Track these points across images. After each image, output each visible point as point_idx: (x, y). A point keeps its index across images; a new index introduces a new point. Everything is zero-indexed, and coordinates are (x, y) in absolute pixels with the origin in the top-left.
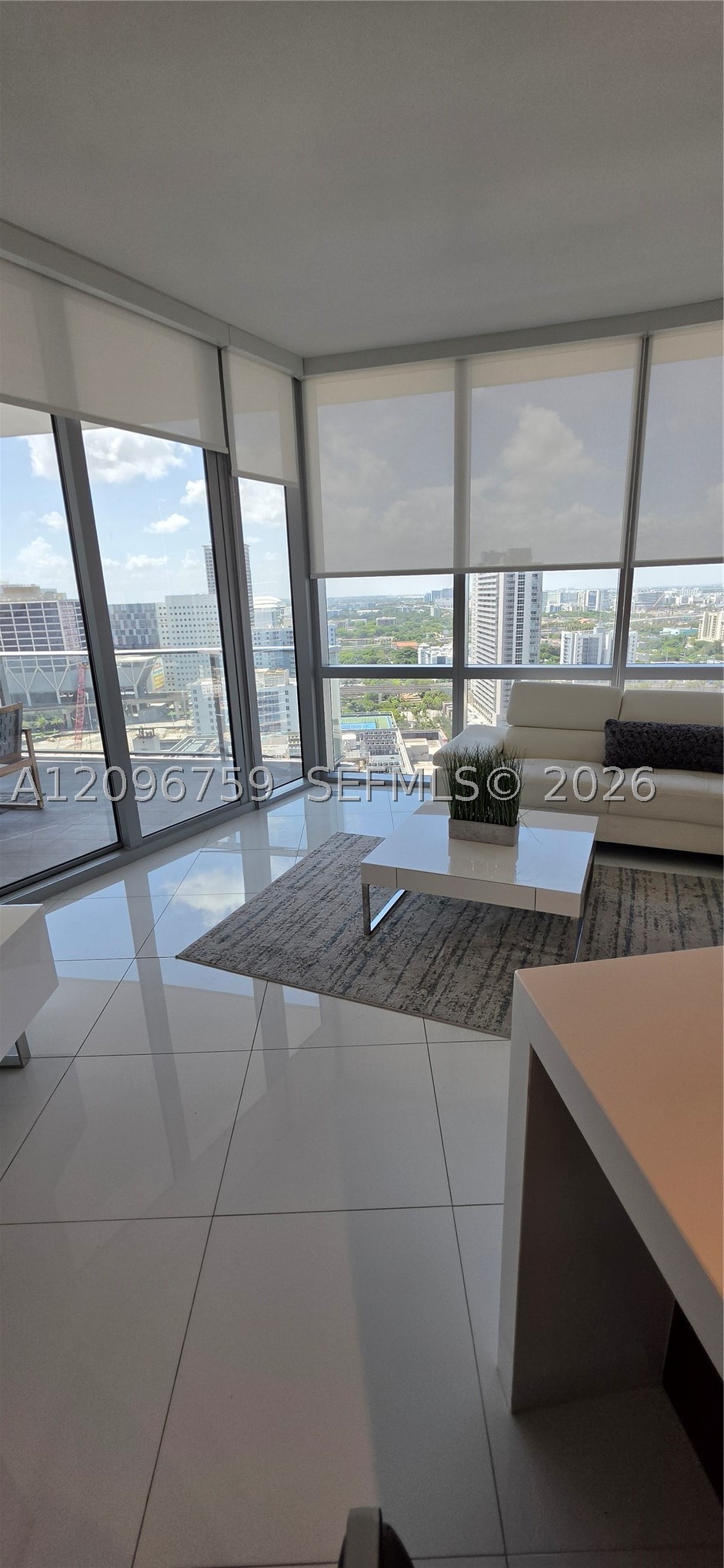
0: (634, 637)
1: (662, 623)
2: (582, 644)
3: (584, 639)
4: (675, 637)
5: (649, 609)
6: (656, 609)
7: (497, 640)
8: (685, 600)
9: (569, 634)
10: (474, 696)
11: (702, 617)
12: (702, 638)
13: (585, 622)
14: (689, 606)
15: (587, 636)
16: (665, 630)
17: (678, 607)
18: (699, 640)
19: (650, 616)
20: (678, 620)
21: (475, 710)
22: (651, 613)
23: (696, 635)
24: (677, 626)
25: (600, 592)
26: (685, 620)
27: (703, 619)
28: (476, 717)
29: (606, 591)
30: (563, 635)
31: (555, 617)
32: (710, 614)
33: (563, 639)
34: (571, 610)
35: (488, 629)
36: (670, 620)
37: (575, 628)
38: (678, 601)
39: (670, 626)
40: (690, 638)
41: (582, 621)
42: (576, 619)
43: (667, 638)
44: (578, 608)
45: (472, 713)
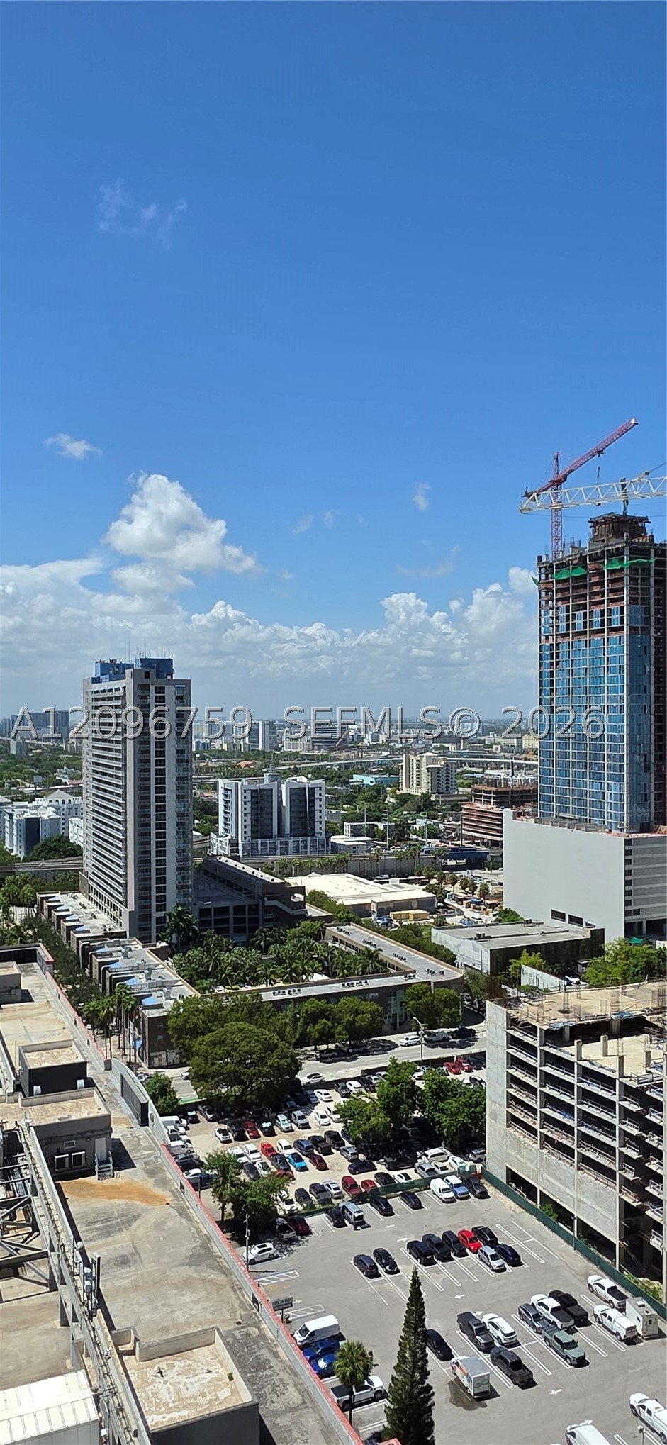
0: (320, 789)
1: (349, 770)
2: (249, 798)
3: (252, 791)
4: (371, 788)
5: (332, 750)
6: (340, 749)
7: (125, 793)
8: (375, 737)
9: (229, 782)
10: (90, 882)
11: (402, 761)
12: (404, 790)
13: (247, 766)
14: (381, 745)
15: (256, 786)
16: (356, 778)
17: (368, 748)
18: (401, 792)
19: (334, 759)
20: (369, 764)
21: (92, 904)
22: (333, 754)
23: (397, 785)
24: (371, 773)
25: (264, 725)
26: (380, 765)
27: (404, 764)
28: (95, 917)
29: (271, 723)
30: (221, 785)
31: (203, 758)
32: (412, 757)
33: (221, 791)
34: (225, 748)
35: (111, 776)
36: (360, 764)
37: (236, 774)
38: (367, 741)
39: (362, 772)
40: (388, 789)
41: (243, 764)
42: (233, 762)
43: (360, 789)
44: (234, 746)
45: (87, 911)
